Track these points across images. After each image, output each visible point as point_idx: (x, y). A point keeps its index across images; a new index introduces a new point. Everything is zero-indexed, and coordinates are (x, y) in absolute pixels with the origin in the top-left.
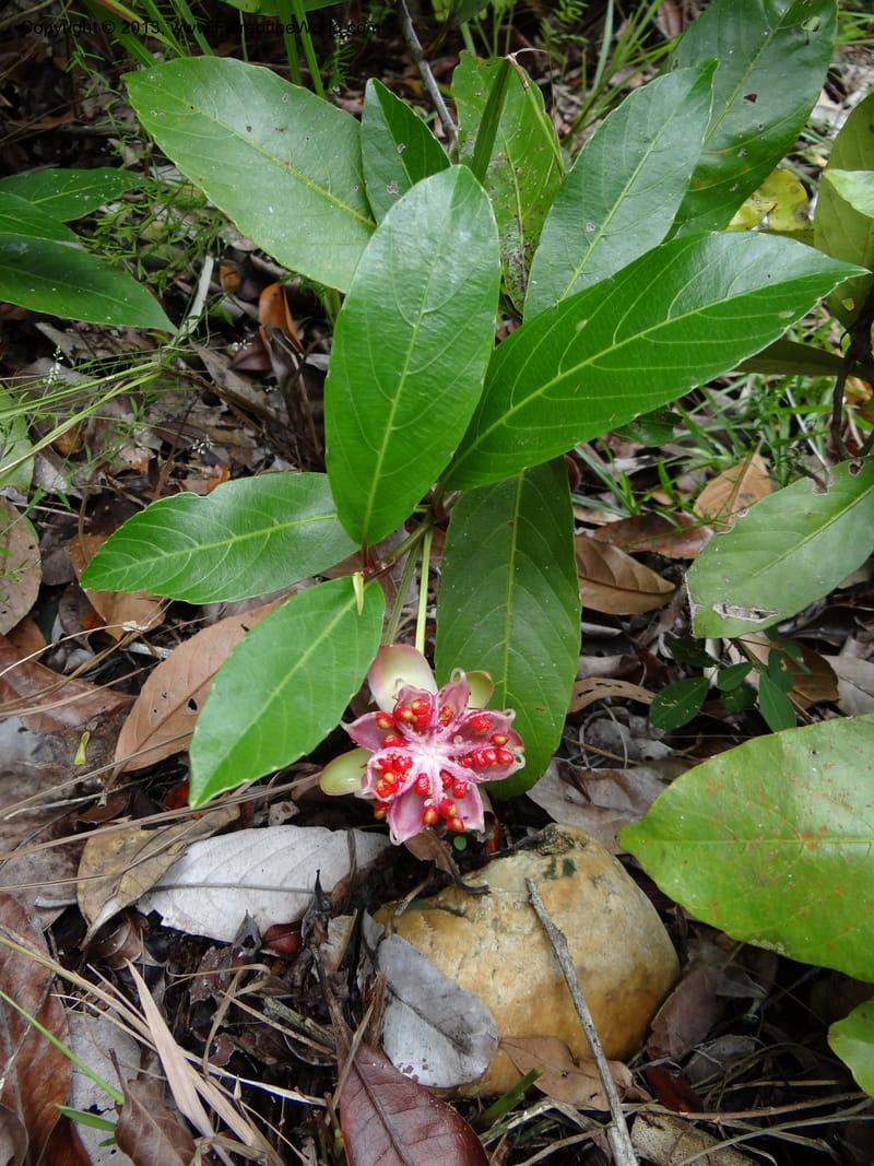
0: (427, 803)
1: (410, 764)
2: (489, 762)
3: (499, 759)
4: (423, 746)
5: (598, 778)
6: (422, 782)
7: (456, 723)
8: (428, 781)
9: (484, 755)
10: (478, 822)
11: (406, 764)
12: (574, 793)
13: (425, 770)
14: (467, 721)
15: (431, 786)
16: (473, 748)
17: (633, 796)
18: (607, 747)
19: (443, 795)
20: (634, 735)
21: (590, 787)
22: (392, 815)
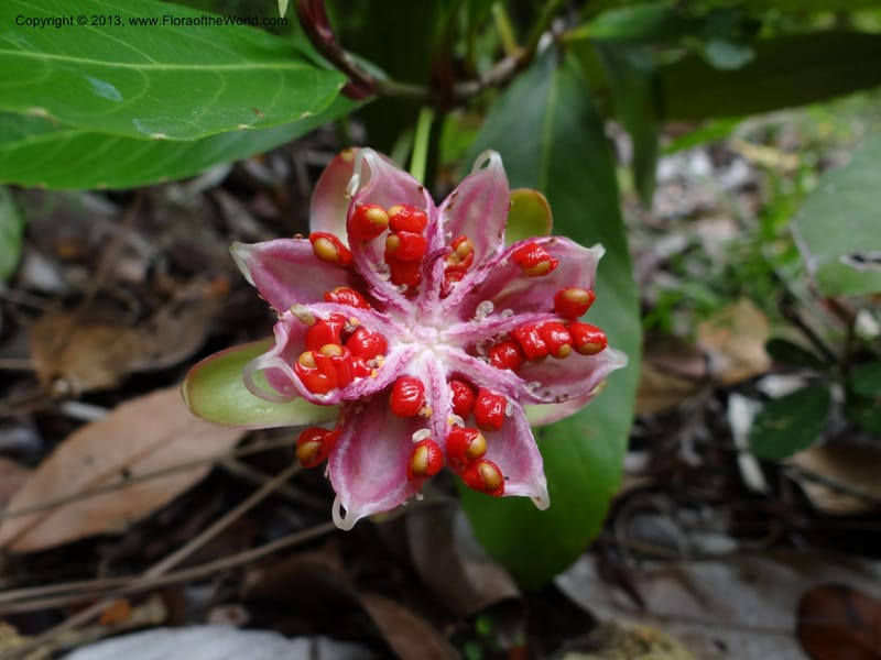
0: (418, 436)
1: (381, 347)
2: (553, 349)
3: (577, 345)
4: (411, 320)
5: (652, 577)
6: (407, 390)
7: (481, 268)
8: (421, 388)
9: (543, 334)
10: (532, 483)
11: (371, 345)
12: (622, 597)
13: (415, 370)
14: (504, 261)
15: (428, 399)
16: (518, 319)
17: (702, 599)
18: (654, 542)
19: (453, 418)
20: (686, 529)
21: (644, 589)
22: (339, 461)
